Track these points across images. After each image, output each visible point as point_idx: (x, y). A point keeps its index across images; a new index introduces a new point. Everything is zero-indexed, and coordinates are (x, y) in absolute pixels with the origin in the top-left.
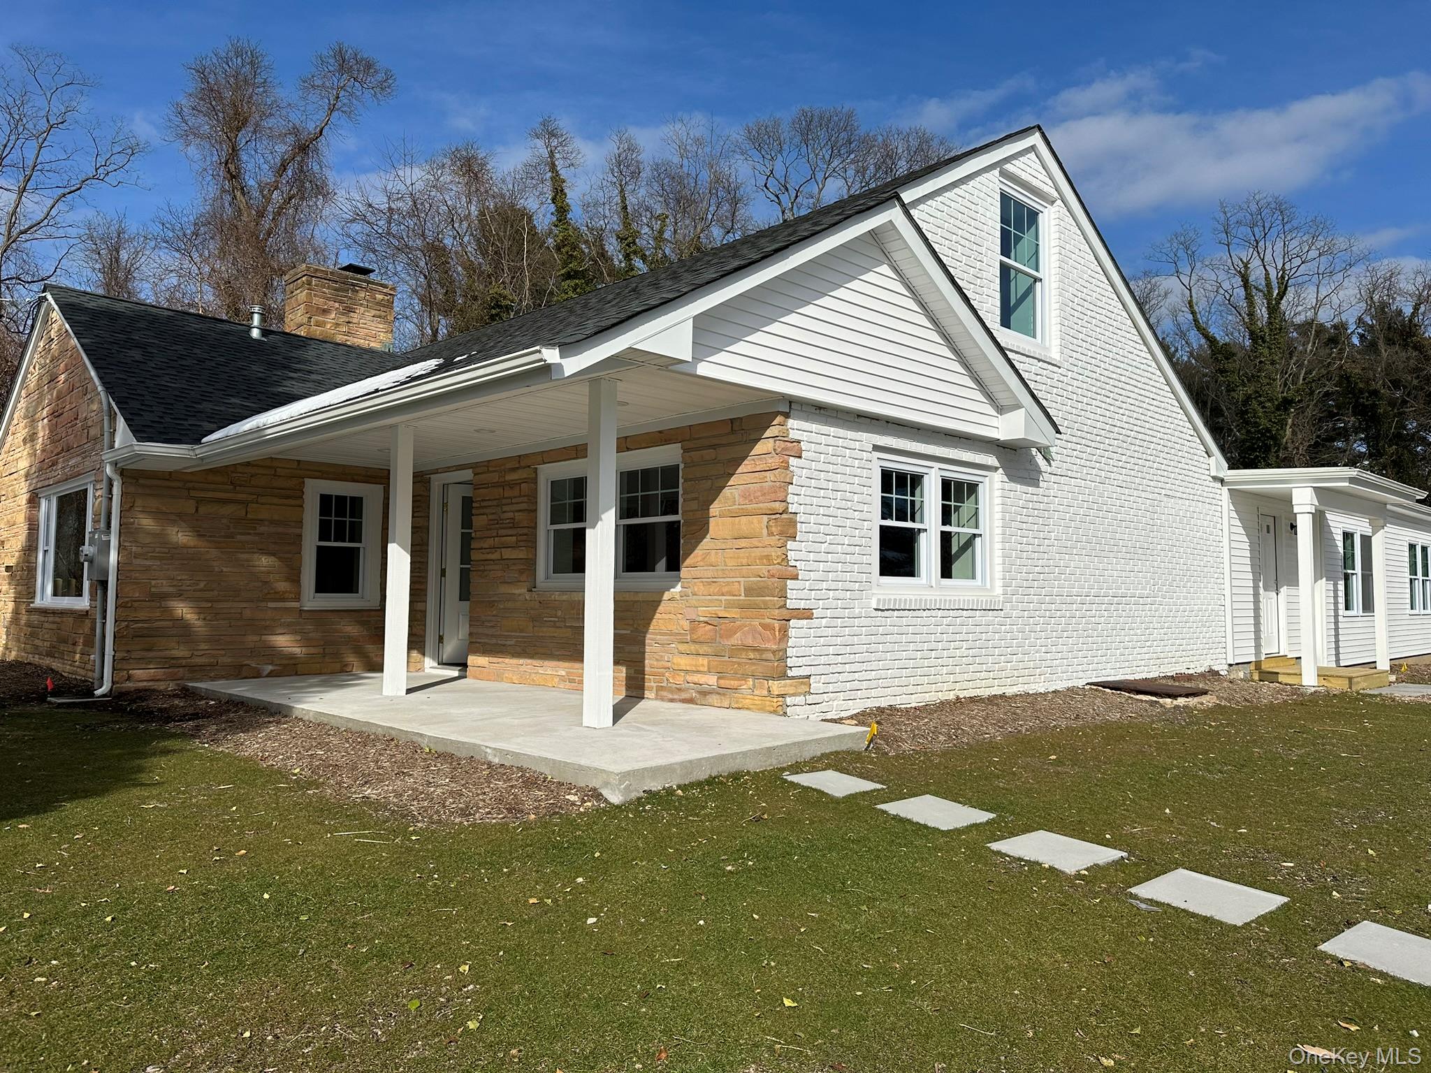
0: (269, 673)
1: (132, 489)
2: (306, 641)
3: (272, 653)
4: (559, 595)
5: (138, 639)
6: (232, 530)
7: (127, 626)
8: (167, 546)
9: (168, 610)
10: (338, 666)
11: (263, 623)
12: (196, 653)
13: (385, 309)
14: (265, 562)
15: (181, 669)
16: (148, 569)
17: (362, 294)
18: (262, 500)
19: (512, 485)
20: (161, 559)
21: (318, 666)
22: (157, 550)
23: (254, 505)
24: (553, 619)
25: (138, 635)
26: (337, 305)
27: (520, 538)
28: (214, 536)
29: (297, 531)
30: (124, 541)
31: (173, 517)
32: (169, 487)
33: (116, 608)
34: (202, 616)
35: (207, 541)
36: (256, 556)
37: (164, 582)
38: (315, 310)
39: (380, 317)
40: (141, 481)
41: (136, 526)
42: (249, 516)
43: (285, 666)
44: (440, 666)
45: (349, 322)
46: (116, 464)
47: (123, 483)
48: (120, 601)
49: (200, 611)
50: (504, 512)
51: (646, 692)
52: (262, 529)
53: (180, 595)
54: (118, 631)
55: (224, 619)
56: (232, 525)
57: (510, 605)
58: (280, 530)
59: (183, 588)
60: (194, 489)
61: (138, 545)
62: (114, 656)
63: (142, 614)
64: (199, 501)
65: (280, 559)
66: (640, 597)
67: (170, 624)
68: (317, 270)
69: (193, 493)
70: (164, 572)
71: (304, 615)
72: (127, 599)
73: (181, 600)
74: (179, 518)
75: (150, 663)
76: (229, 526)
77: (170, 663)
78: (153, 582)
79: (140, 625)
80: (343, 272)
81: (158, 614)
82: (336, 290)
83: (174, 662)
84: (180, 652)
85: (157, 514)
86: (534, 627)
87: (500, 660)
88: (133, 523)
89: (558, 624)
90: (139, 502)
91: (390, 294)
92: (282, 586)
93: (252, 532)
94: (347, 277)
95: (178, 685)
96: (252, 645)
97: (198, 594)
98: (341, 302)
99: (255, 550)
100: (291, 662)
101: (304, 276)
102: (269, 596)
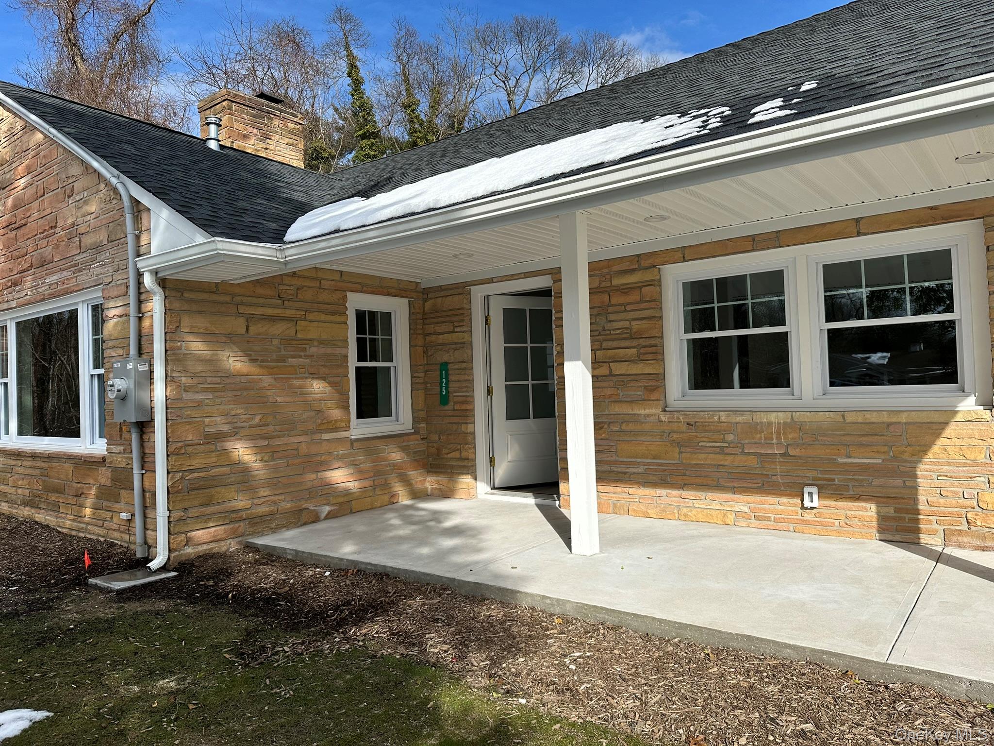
0: (327, 515)
1: (176, 305)
2: (360, 473)
3: (327, 491)
4: (729, 416)
5: (195, 492)
6: (283, 352)
7: (182, 478)
8: (220, 374)
9: (225, 453)
10: (386, 498)
11: (319, 458)
12: (255, 502)
13: (296, 138)
14: (318, 387)
15: (242, 524)
16: (199, 404)
17: (276, 122)
18: (310, 316)
19: (626, 290)
20: (213, 390)
21: (369, 500)
22: (209, 380)
23: (303, 323)
24: (718, 444)
25: (195, 488)
26: (255, 131)
27: (642, 351)
28: (267, 361)
29: (343, 351)
30: (173, 370)
31: (224, 339)
32: (214, 302)
33: (168, 456)
34: (259, 457)
35: (261, 366)
36: (308, 381)
37: (218, 419)
38: (236, 134)
39: (292, 145)
40: (186, 295)
41: (184, 351)
42: (299, 336)
43: (340, 504)
44: (493, 491)
45: (266, 149)
46: (157, 273)
47: (166, 297)
48: (173, 447)
49: (259, 450)
50: (610, 321)
51: (921, 536)
52: (313, 350)
53: (235, 433)
54: (173, 486)
55: (281, 458)
56: (282, 347)
57: (631, 427)
58: (329, 351)
59: (239, 424)
60: (242, 304)
61: (188, 375)
62: (169, 517)
63: (197, 461)
64: (250, 319)
65: (329, 383)
66: (903, 418)
67: (226, 470)
68: (236, 95)
69: (242, 309)
70: (218, 407)
71: (355, 444)
72: (180, 444)
73: (238, 439)
74: (229, 339)
75: (209, 520)
76: (280, 348)
77: (232, 517)
78: (207, 420)
79: (196, 475)
80: (259, 99)
81: (214, 459)
82: (254, 116)
83: (234, 515)
84: (241, 502)
85: (208, 336)
86: (680, 453)
87: (619, 489)
88: (180, 348)
89: (726, 451)
90: (186, 321)
91: (300, 124)
92: (336, 413)
93: (302, 354)
94: (263, 105)
95: (240, 543)
96: (309, 485)
97: (254, 431)
98: (259, 129)
99: (307, 375)
100: (346, 499)
101: (224, 100)
102: (323, 427)
